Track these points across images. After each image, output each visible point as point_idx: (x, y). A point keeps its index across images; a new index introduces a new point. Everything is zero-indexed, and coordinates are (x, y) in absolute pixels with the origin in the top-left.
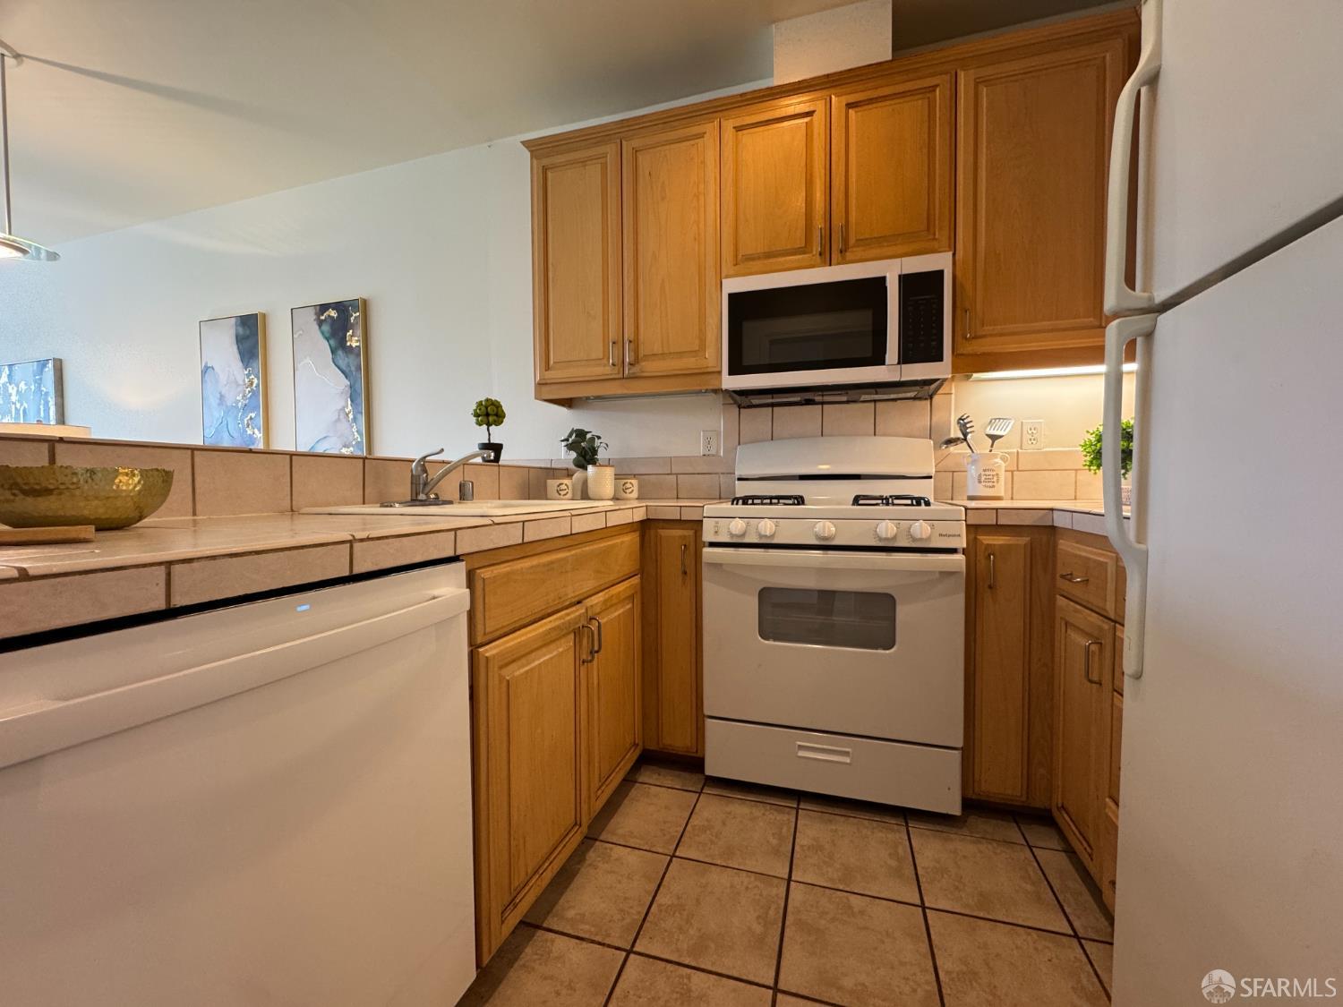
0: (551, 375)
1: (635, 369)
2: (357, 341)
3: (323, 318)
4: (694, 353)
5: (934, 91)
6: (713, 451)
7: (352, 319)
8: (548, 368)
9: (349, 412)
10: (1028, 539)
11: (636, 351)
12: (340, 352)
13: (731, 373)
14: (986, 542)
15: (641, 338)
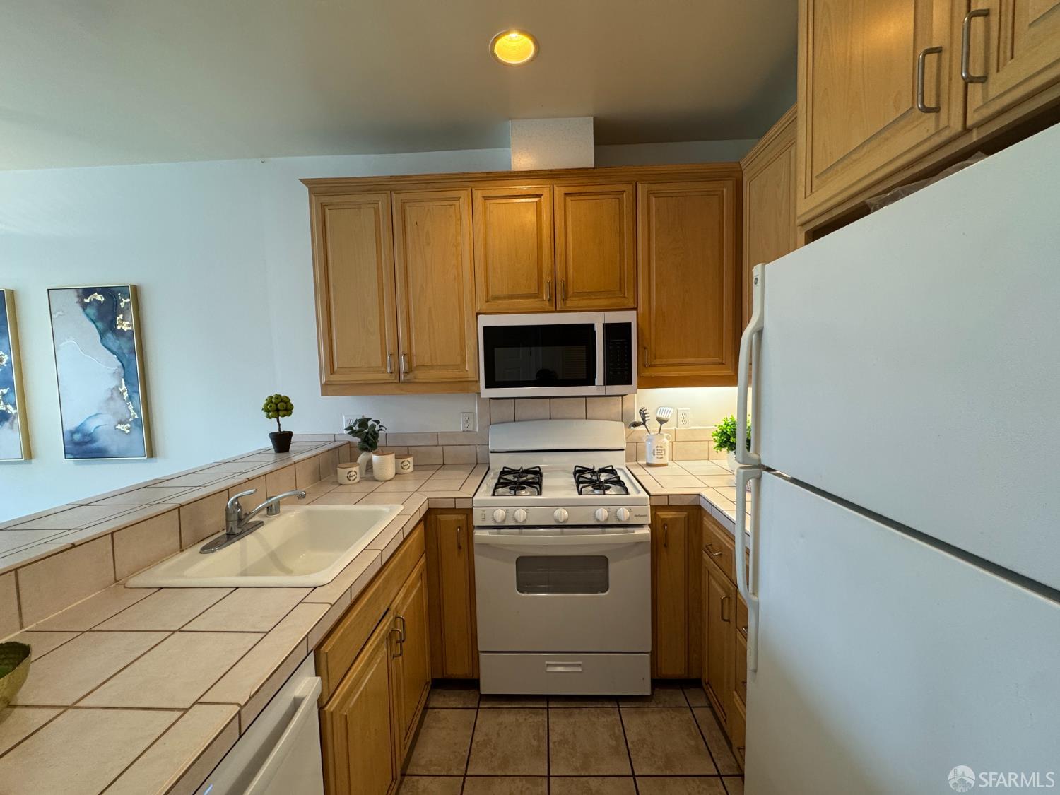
0: (334, 378)
1: (410, 377)
2: (129, 326)
3: (88, 301)
4: (456, 366)
5: (623, 194)
6: (471, 428)
7: (122, 305)
8: (332, 372)
9: (124, 391)
10: (686, 513)
11: (409, 362)
12: (109, 335)
13: (487, 386)
14: (662, 517)
15: (414, 350)
